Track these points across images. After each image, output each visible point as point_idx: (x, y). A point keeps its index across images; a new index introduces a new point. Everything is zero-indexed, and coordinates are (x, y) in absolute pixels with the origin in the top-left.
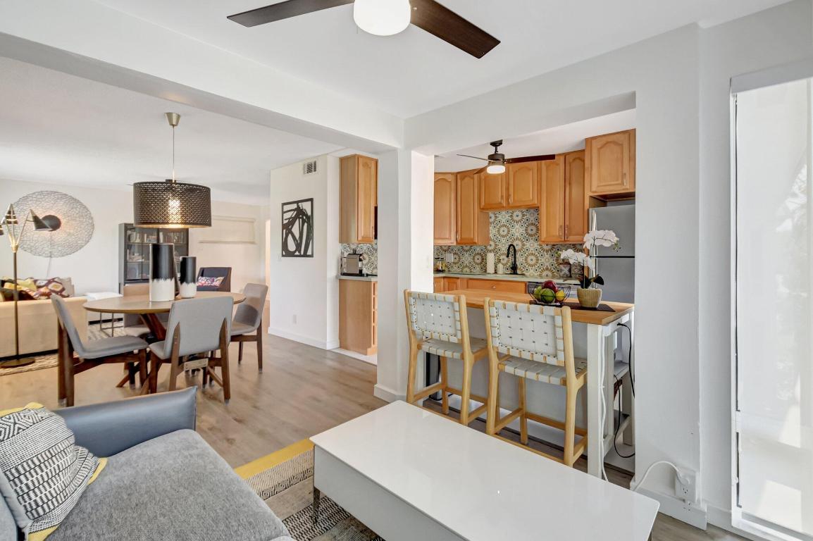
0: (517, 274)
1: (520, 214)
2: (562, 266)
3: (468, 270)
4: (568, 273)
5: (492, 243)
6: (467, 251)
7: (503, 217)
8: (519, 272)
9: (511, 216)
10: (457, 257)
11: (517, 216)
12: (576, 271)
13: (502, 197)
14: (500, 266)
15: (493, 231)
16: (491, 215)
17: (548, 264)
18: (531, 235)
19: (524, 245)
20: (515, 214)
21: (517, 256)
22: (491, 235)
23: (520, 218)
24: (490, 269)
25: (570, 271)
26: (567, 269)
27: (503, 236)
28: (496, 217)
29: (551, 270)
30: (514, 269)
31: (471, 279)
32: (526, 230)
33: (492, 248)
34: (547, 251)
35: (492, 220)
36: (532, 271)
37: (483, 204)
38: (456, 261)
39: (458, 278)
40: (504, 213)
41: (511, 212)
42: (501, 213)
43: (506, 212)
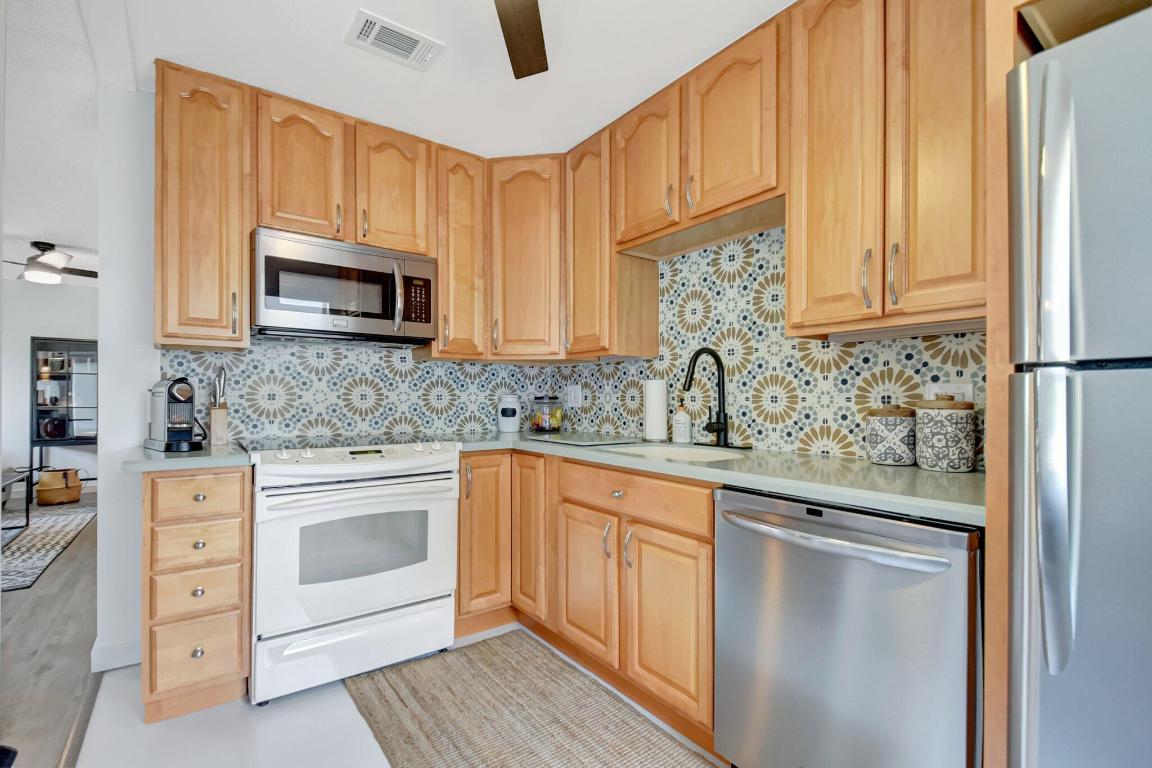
0: (727, 445)
1: (739, 251)
2: (876, 423)
4: (902, 450)
5: (664, 350)
7: (694, 268)
8: (734, 438)
9: (715, 262)
10: (588, 392)
11: (732, 258)
12: (939, 443)
15: (666, 315)
16: (664, 268)
17: (828, 414)
18: (771, 317)
19: (749, 351)
20: (726, 253)
21: (730, 387)
22: (662, 328)
23: (737, 264)
25: (912, 441)
26: (902, 430)
27: (695, 329)
28: (675, 272)
29: (839, 438)
30: (719, 429)
31: (566, 460)
32: (758, 300)
33: (666, 364)
34: (825, 368)
35: (663, 284)
36: (774, 437)
37: (622, 227)
39: (540, 456)
40: (694, 256)
41: (715, 248)
42: (688, 258)
43: (702, 251)
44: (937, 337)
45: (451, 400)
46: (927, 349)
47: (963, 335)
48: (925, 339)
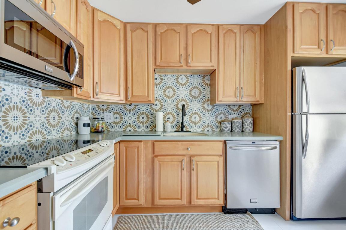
1: (185, 78)
3: (132, 130)
6: (130, 111)
7: (169, 79)
9: (177, 79)
10: (118, 116)
11: (182, 79)
13: (180, 56)
14: (168, 125)
15: (159, 92)
16: (157, 77)
17: (209, 122)
18: (194, 97)
20: (180, 78)
23: (184, 81)
24: (160, 128)
27: (169, 97)
28: (162, 79)
29: (211, 127)
32: (190, 92)
33: (158, 107)
34: (208, 111)
35: (157, 82)
36: (196, 128)
37: (158, 60)
38: (118, 120)
40: (169, 76)
41: (177, 75)
42: (167, 76)
43: (172, 75)
44: (231, 106)
45: (59, 119)
46: (229, 108)
47: (235, 106)
48: (229, 106)
